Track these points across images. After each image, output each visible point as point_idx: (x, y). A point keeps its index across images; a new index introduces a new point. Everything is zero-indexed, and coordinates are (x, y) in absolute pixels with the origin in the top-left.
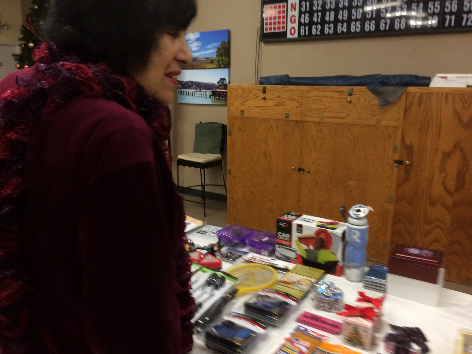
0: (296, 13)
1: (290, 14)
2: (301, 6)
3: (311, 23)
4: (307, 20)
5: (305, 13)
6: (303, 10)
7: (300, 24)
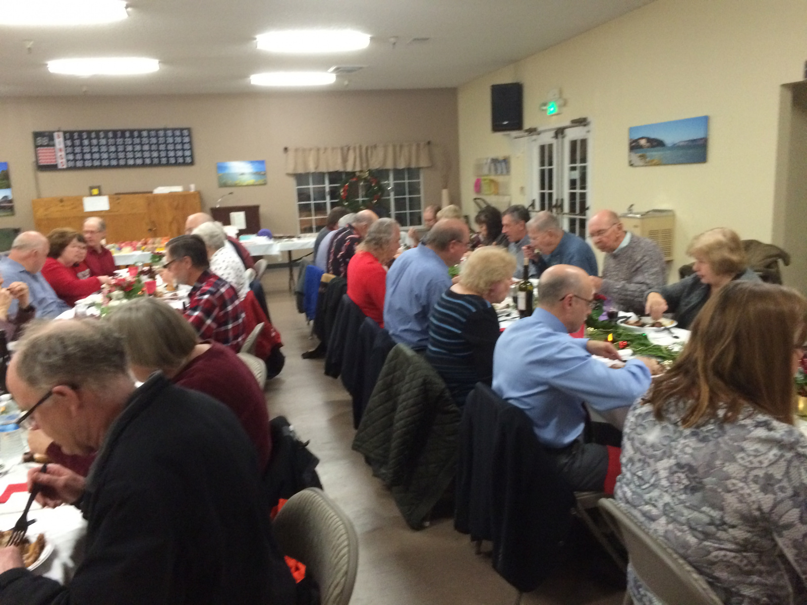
0: (63, 153)
1: (59, 154)
2: (66, 150)
3: (75, 160)
4: (72, 158)
5: (70, 154)
7: (68, 161)
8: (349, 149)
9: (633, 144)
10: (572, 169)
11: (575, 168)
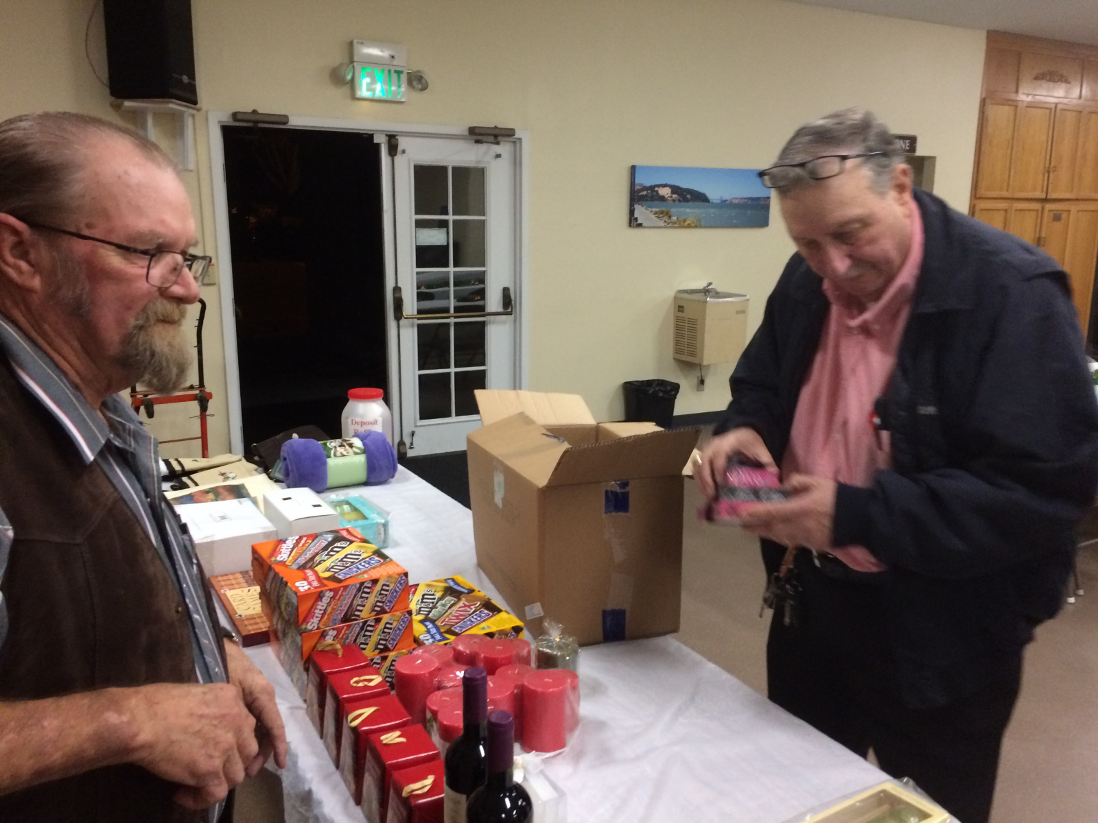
9: (645, 193)
10: (420, 224)
11: (443, 224)
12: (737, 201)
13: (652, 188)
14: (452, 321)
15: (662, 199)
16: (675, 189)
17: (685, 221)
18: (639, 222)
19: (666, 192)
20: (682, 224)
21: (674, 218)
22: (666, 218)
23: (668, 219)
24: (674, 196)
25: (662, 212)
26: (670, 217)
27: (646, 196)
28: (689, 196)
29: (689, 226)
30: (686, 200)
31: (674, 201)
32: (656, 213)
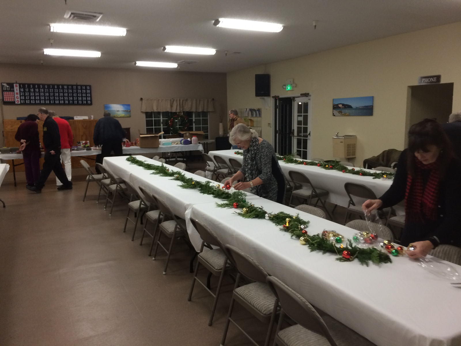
0: (19, 96)
1: (16, 96)
2: (20, 94)
3: (25, 100)
4: (23, 98)
5: (22, 96)
6: (21, 95)
7: (21, 100)
8: (174, 101)
9: (335, 106)
10: (298, 116)
11: (301, 116)
12: (361, 107)
13: (337, 105)
14: (302, 138)
15: (340, 108)
16: (343, 105)
17: (346, 114)
18: (334, 114)
19: (340, 106)
20: (345, 115)
21: (343, 113)
22: (341, 113)
23: (341, 114)
24: (343, 107)
25: (340, 112)
26: (342, 113)
27: (336, 107)
28: (347, 107)
29: (347, 116)
30: (346, 108)
31: (343, 108)
32: (338, 112)
